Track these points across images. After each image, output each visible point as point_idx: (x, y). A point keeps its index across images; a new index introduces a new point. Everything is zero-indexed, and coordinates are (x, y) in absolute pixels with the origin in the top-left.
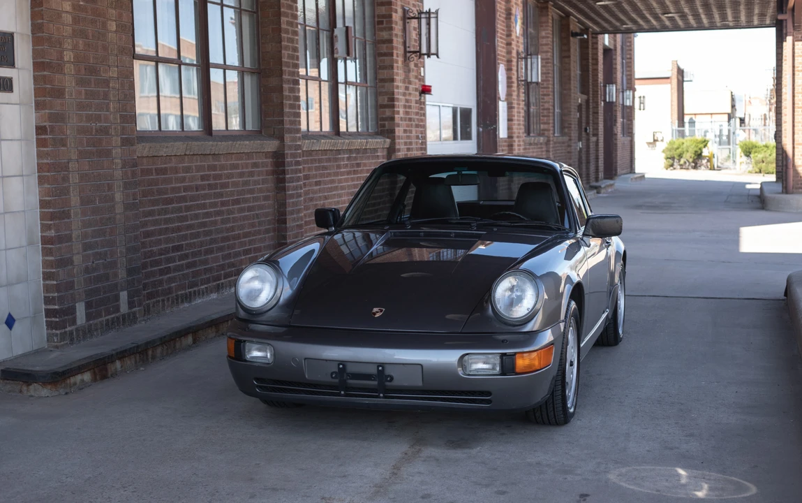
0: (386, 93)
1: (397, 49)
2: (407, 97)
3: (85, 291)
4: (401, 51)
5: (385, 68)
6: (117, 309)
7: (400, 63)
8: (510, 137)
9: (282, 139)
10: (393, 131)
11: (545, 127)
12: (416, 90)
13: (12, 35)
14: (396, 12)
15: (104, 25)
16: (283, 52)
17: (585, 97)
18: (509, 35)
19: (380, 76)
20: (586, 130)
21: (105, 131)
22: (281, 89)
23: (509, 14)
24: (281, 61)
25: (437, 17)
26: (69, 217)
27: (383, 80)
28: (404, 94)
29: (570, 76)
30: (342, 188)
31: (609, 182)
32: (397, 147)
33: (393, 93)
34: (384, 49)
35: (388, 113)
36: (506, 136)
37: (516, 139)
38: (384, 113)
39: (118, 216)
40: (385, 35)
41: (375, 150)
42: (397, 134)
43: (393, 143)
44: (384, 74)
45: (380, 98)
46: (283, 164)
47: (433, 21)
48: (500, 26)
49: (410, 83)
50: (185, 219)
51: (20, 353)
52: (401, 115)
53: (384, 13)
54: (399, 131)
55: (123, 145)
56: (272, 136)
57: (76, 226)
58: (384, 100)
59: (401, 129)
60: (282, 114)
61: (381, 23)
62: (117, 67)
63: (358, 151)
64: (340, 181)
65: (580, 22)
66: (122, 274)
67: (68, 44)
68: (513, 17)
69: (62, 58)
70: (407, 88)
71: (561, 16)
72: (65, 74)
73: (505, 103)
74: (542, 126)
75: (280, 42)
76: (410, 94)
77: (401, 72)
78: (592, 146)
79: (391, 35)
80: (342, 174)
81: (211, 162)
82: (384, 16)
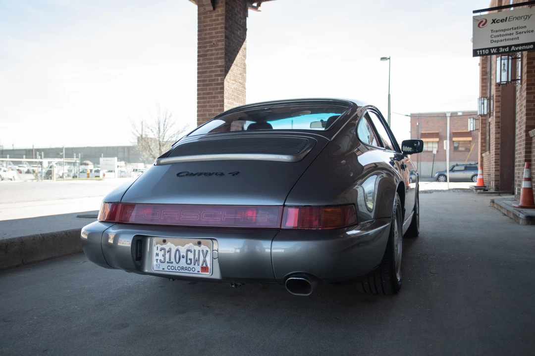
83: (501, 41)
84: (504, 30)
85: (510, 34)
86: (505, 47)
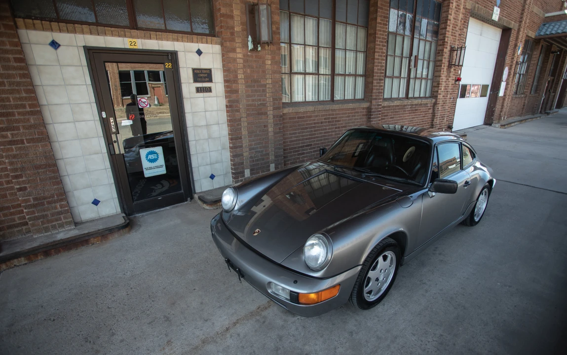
0: (437, 82)
1: (444, 63)
2: (447, 83)
3: (250, 165)
4: (447, 64)
5: (437, 71)
6: (269, 170)
7: (445, 70)
8: (505, 95)
9: (371, 102)
10: (437, 97)
11: (527, 91)
12: (453, 80)
13: (210, 70)
14: (447, 48)
15: (264, 63)
16: (375, 68)
17: (552, 78)
18: (514, 55)
19: (435, 75)
20: (549, 91)
21: (264, 105)
22: (372, 83)
23: (516, 45)
24: (373, 71)
25: (465, 50)
26: (241, 138)
27: (436, 76)
28: (445, 82)
29: (546, 70)
30: (405, 119)
31: (557, 110)
32: (438, 103)
33: (439, 82)
34: (438, 63)
35: (436, 89)
36: (503, 95)
37: (507, 97)
38: (435, 89)
39: (270, 137)
40: (439, 58)
41: (427, 104)
42: (439, 97)
43: (436, 101)
44: (437, 74)
45: (434, 83)
46: (371, 112)
47: (463, 51)
48: (509, 52)
49: (450, 77)
50: (315, 134)
51: (218, 187)
52: (442, 90)
53: (441, 49)
54: (440, 97)
55: (274, 109)
56: (367, 101)
57: (245, 142)
58: (435, 84)
59: (441, 96)
60: (372, 92)
61: (439, 53)
62: (271, 79)
63: (416, 105)
64: (404, 117)
65: (558, 47)
66: (272, 157)
67: (240, 72)
68: (517, 47)
69: (237, 77)
70: (448, 79)
71: (548, 45)
72: (238, 84)
73: (505, 83)
74: (525, 90)
75: (374, 64)
76: (449, 82)
77: (445, 73)
78: (551, 97)
79: (442, 58)
80: (407, 114)
81: (331, 112)
82: (441, 50)
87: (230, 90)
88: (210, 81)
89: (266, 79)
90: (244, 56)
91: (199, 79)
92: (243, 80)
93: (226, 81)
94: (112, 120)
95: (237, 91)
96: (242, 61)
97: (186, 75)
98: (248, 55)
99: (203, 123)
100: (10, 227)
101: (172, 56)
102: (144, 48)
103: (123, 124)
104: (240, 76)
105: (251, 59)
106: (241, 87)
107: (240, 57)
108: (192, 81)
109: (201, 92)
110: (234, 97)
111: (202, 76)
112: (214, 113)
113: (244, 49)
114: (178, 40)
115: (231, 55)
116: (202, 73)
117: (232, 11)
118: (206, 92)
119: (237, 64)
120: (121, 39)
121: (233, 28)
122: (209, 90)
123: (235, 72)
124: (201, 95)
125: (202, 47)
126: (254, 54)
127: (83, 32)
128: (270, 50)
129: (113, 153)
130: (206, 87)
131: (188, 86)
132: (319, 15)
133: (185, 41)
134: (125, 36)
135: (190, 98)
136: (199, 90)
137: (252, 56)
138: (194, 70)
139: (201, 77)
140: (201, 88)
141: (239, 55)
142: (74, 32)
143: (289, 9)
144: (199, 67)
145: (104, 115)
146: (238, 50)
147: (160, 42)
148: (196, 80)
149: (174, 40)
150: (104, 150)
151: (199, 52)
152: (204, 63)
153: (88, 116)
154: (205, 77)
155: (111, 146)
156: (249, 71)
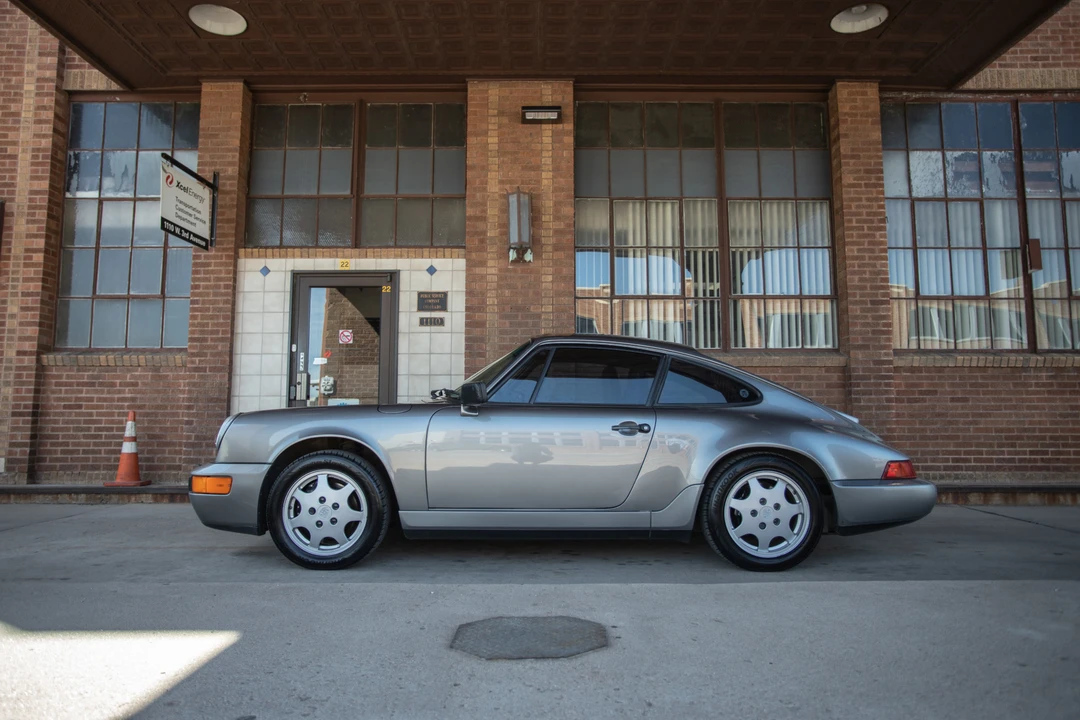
13: (445, 294)
15: (538, 279)
24: (847, 285)
56: (845, 353)
62: (553, 305)
67: (491, 294)
69: (484, 302)
72: (487, 312)
83: (184, 220)
84: (186, 205)
85: (190, 215)
86: (186, 231)
87: (473, 323)
88: (444, 308)
89: (542, 305)
90: (500, 270)
91: (426, 307)
92: (496, 308)
93: (468, 309)
94: (302, 355)
95: (482, 324)
96: (495, 278)
97: (407, 302)
98: (507, 270)
99: (425, 370)
100: (170, 468)
101: (393, 277)
102: (358, 269)
103: (315, 363)
104: (489, 301)
105: (512, 274)
106: (491, 317)
107: (494, 272)
108: (415, 309)
109: (427, 325)
110: (477, 332)
111: (432, 302)
112: (446, 358)
113: (501, 261)
114: (401, 256)
115: (478, 270)
116: (432, 298)
117: (485, 211)
118: (435, 324)
119: (487, 282)
120: (332, 260)
121: (484, 233)
122: (440, 322)
123: (483, 294)
124: (427, 329)
125: (437, 262)
126: (519, 267)
127: (294, 256)
128: (553, 259)
129: (292, 397)
130: (435, 319)
131: (408, 315)
132: (682, 194)
133: (412, 257)
134: (337, 257)
135: (409, 333)
136: (423, 322)
137: (515, 271)
138: (420, 294)
139: (430, 304)
140: (427, 319)
141: (492, 269)
142: (286, 256)
143: (610, 193)
144: (429, 290)
145: (294, 347)
146: (491, 263)
147: (379, 260)
148: (421, 308)
149: (396, 257)
150: (284, 392)
151: (432, 270)
152: (437, 285)
153: (277, 349)
154: (435, 304)
155: (293, 388)
156: (507, 292)
